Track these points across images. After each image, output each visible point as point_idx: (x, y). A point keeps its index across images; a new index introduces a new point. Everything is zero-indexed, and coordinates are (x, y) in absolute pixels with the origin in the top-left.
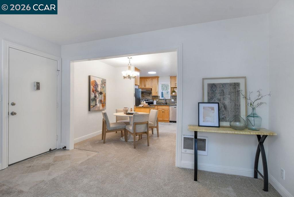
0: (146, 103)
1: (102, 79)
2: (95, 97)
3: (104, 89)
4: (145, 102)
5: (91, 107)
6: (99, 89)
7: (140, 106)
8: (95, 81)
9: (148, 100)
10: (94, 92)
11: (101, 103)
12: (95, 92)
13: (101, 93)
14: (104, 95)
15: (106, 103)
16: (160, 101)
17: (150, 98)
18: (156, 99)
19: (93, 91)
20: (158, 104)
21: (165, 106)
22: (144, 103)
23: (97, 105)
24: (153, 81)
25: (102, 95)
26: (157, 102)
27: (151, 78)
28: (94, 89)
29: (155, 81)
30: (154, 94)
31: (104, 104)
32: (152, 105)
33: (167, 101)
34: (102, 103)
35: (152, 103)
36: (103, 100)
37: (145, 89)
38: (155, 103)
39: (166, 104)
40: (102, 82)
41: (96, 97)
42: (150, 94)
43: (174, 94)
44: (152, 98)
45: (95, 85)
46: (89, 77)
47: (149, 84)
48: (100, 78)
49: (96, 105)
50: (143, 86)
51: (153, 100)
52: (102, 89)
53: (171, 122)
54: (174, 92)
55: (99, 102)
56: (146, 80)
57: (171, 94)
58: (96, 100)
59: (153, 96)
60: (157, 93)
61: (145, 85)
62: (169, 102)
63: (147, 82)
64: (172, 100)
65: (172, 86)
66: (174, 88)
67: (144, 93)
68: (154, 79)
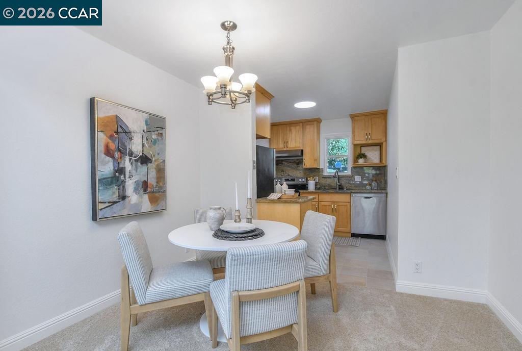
0: (290, 187)
1: (146, 116)
2: (116, 171)
3: (157, 148)
4: (285, 186)
5: (100, 206)
6: (136, 146)
7: (273, 196)
8: (117, 119)
9: (293, 180)
10: (113, 157)
11: (145, 190)
12: (117, 155)
13: (145, 160)
14: (158, 165)
15: (164, 192)
16: (323, 181)
17: (298, 175)
18: (314, 176)
19: (108, 152)
20: (319, 189)
21: (337, 193)
22: (282, 189)
23: (127, 200)
24: (307, 130)
25: (149, 165)
26: (316, 184)
27: (301, 124)
28: (113, 146)
29: (310, 130)
30: (308, 163)
31: (157, 195)
32: (305, 191)
33: (343, 182)
34: (149, 190)
35: (304, 187)
36: (152, 181)
37: (286, 152)
38: (311, 185)
39: (341, 188)
40: (147, 125)
41: (121, 171)
42: (298, 164)
43: (361, 161)
44: (305, 174)
45: (117, 133)
46: (92, 101)
47: (295, 140)
48: (138, 110)
49: (123, 197)
50: (281, 146)
51: (307, 180)
52: (150, 147)
53: (354, 235)
54: (362, 156)
55: (136, 190)
56: (288, 128)
57: (356, 161)
58: (122, 185)
59: (306, 169)
60: (316, 160)
61: (286, 143)
62: (348, 183)
63: (292, 133)
64: (356, 177)
65: (356, 142)
66: (361, 147)
67: (284, 162)
68: (308, 125)
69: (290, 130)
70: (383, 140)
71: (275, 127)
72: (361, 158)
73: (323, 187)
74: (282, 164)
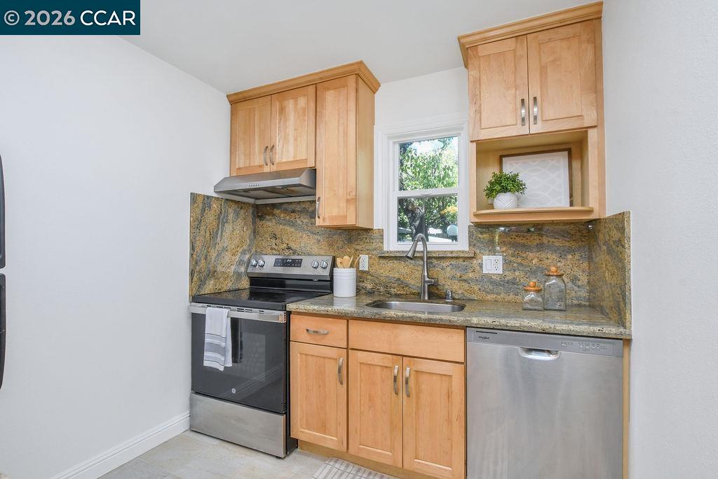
9: (296, 263)
16: (388, 271)
17: (313, 250)
18: (357, 252)
26: (361, 277)
29: (337, 105)
30: (330, 210)
33: (447, 277)
35: (326, 284)
38: (345, 281)
39: (437, 293)
43: (504, 202)
44: (331, 246)
47: (296, 139)
50: (258, 158)
51: (333, 264)
56: (277, 106)
57: (483, 202)
61: (270, 149)
62: (461, 280)
63: (286, 120)
64: (485, 257)
65: (485, 135)
66: (501, 157)
67: (277, 211)
68: (328, 89)
69: (282, 110)
70: (589, 118)
71: (242, 107)
72: (505, 190)
73: (382, 289)
74: (274, 215)
